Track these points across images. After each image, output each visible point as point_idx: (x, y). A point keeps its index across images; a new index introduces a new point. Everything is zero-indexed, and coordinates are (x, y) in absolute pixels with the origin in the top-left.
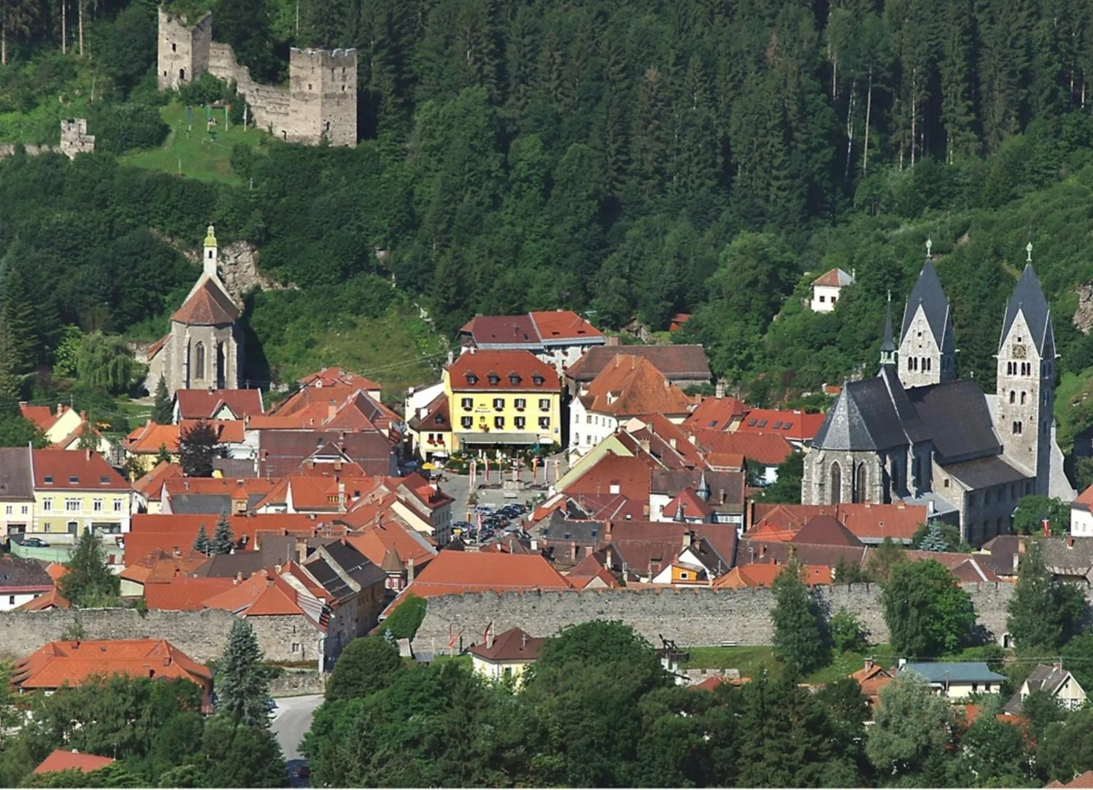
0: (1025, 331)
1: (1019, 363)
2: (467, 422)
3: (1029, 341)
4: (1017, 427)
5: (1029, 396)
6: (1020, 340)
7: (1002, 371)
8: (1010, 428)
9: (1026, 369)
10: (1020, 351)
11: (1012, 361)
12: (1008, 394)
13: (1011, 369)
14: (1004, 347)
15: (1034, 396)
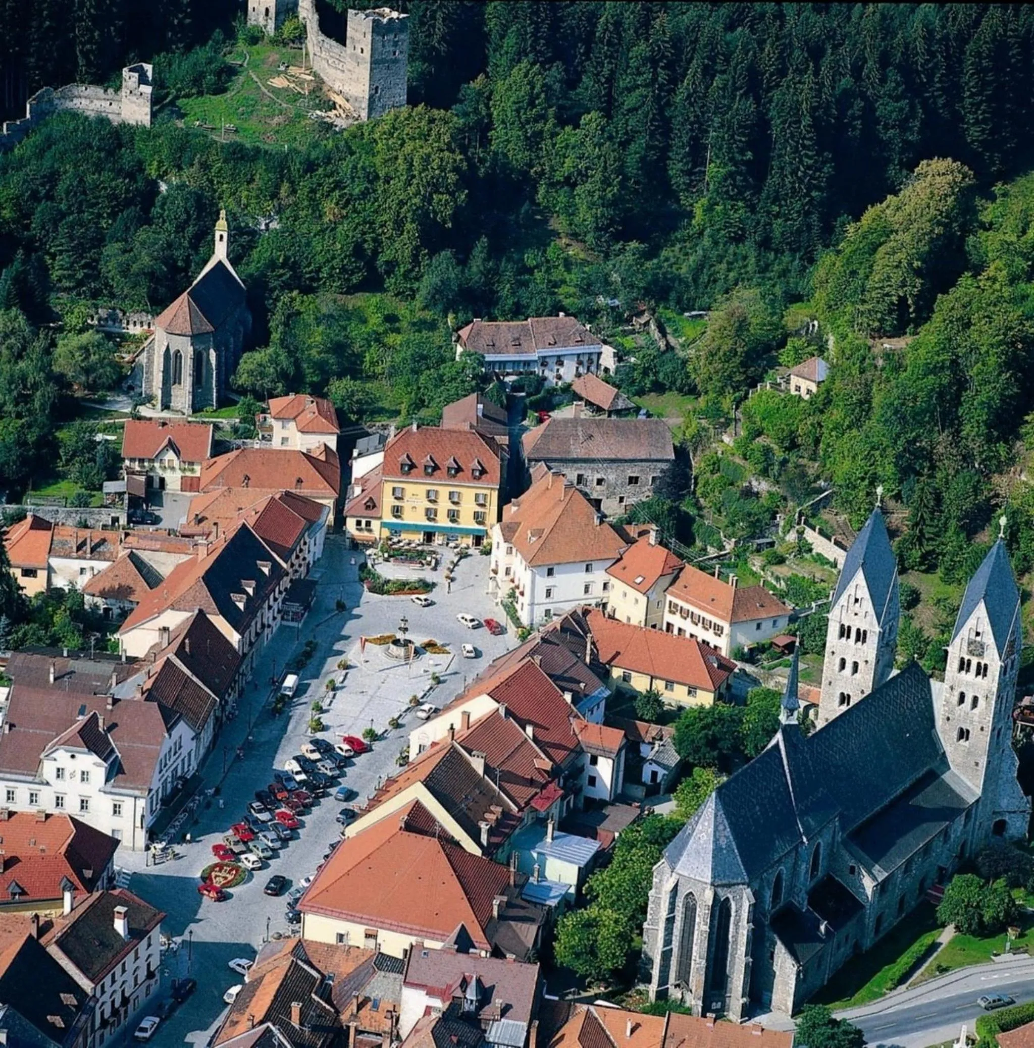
0: (986, 627)
1: (975, 661)
2: (397, 511)
3: (989, 639)
4: (963, 734)
5: (982, 702)
6: (978, 634)
7: (952, 664)
8: (955, 734)
9: (982, 670)
10: (977, 648)
11: (967, 657)
12: (956, 694)
13: (964, 666)
14: (958, 640)
15: (988, 703)
